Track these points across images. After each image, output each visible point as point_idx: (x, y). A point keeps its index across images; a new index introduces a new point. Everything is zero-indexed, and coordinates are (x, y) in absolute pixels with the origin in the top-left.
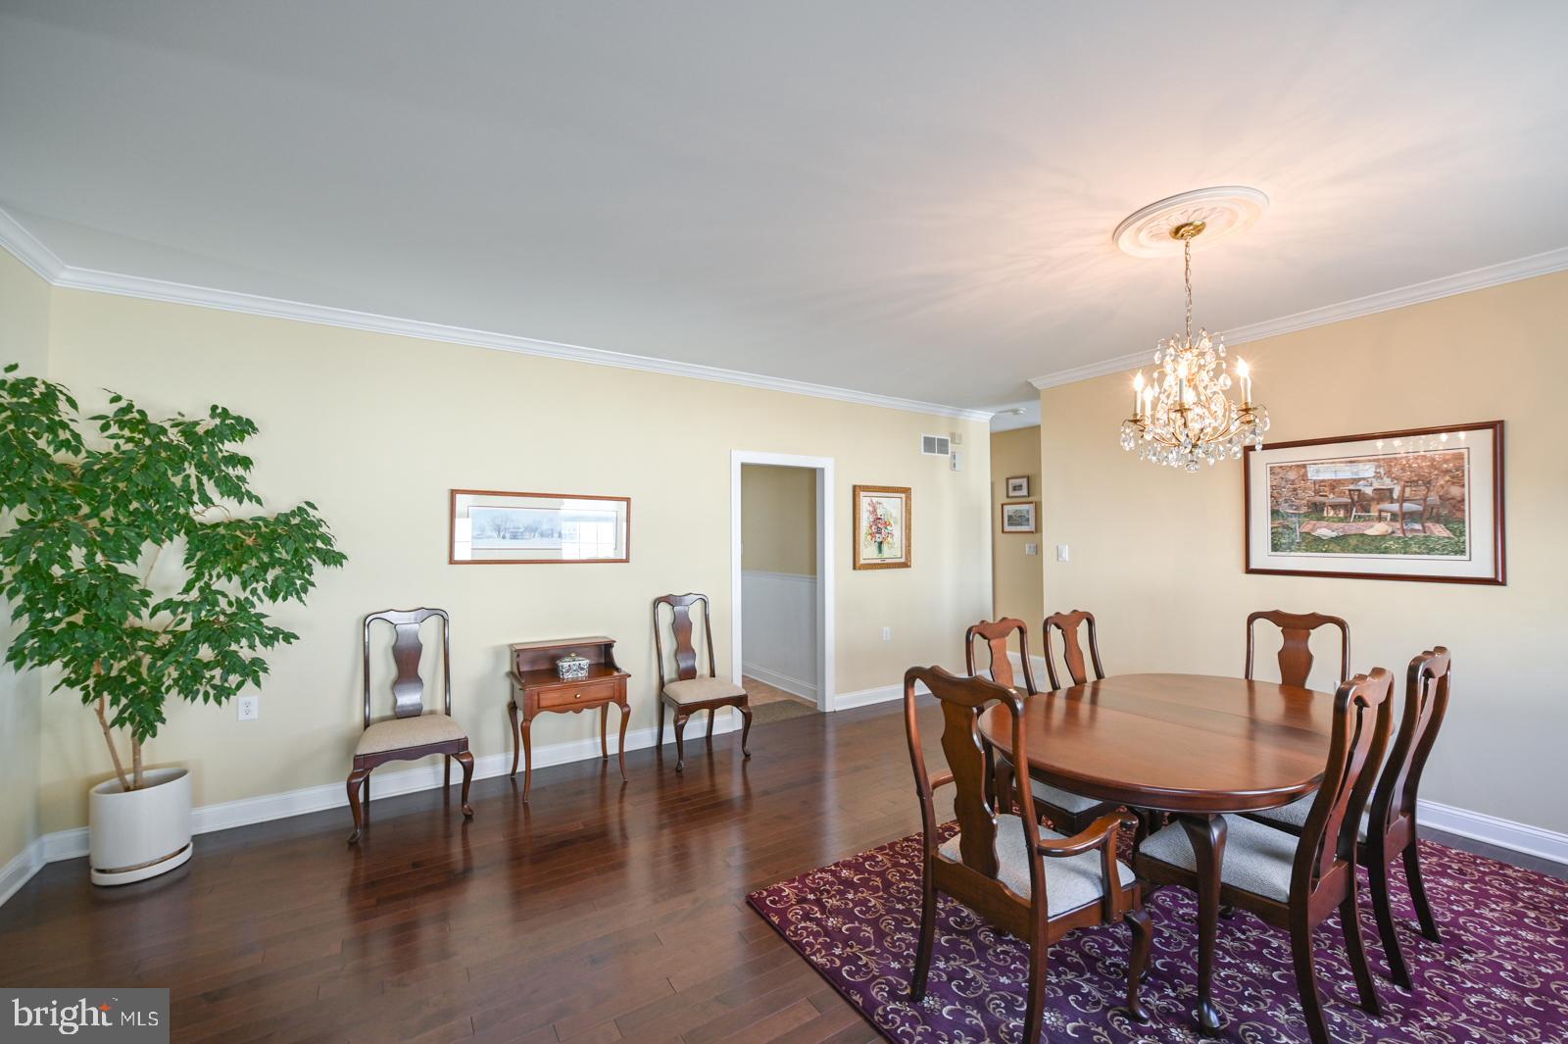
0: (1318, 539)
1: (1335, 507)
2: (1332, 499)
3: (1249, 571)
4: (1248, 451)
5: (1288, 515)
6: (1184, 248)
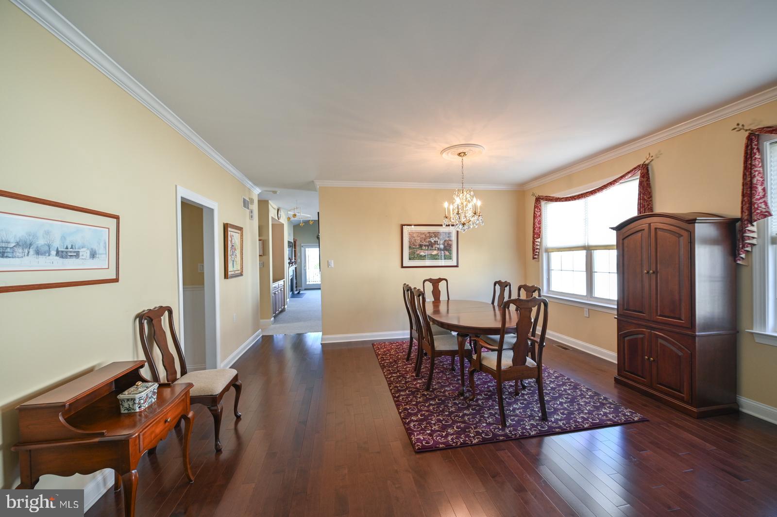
0: (421, 256)
1: (425, 246)
2: (425, 243)
3: (402, 267)
4: (402, 226)
5: (413, 248)
6: (461, 160)
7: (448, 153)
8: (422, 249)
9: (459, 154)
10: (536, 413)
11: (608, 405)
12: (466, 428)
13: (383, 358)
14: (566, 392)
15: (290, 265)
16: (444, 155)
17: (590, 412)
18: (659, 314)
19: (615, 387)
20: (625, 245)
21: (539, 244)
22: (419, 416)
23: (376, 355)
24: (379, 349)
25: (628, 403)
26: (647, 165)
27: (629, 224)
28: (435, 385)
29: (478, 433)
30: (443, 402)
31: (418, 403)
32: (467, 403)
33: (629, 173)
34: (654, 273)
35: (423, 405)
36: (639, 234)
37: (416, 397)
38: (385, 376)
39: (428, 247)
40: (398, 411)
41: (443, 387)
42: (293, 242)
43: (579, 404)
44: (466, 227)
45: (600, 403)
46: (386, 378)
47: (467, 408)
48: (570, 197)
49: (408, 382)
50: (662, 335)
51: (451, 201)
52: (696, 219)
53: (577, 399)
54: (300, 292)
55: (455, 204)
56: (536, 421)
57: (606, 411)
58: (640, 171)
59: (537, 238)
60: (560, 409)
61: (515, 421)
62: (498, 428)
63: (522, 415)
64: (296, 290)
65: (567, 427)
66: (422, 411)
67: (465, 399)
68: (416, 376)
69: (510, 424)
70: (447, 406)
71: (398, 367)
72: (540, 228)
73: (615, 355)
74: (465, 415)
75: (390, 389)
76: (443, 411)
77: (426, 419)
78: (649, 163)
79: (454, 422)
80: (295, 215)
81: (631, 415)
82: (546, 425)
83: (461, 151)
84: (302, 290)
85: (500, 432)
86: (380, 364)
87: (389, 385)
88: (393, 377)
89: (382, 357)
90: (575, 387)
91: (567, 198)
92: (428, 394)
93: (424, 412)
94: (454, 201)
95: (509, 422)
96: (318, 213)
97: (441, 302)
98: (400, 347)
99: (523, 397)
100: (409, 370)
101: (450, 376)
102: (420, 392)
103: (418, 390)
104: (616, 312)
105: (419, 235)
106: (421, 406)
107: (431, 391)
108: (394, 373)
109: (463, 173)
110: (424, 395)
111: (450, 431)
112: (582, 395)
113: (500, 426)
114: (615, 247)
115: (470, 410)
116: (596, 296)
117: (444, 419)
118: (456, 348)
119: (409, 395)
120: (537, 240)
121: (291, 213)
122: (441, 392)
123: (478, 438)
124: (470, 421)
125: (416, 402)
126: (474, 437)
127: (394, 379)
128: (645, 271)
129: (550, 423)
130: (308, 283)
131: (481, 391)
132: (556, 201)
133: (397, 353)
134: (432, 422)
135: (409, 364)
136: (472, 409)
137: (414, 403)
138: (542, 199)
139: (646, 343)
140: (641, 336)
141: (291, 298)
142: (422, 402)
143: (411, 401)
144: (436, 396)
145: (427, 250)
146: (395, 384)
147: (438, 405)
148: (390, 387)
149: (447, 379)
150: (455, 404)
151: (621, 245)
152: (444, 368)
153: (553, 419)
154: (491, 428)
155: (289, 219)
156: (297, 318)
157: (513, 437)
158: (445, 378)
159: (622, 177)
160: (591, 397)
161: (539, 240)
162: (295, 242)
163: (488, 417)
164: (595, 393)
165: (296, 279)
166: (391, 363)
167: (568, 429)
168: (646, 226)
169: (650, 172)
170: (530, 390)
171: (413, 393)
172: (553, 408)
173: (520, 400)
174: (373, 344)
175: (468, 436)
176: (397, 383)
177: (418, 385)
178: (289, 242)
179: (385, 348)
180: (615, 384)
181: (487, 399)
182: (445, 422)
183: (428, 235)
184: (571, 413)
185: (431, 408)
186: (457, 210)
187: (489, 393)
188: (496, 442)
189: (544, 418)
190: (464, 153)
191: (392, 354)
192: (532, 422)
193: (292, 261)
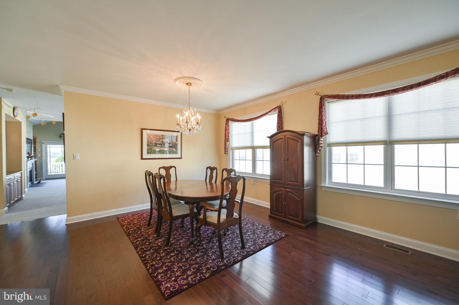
0: (156, 151)
1: (159, 144)
2: (159, 142)
3: (142, 159)
4: (142, 129)
5: (151, 146)
6: (188, 88)
7: (180, 82)
8: (157, 147)
9: (187, 84)
10: (238, 245)
11: (270, 231)
12: (200, 267)
13: (128, 227)
14: (249, 228)
15: (28, 159)
16: (177, 82)
17: (264, 238)
18: (289, 180)
19: (269, 220)
20: (274, 146)
21: (228, 145)
22: (164, 268)
23: (121, 226)
24: (123, 221)
25: (278, 228)
26: (281, 107)
27: (276, 135)
28: (172, 240)
29: (208, 269)
30: (180, 252)
31: (161, 258)
32: (196, 249)
33: (273, 109)
34: (287, 160)
35: (166, 258)
36: (280, 140)
37: (159, 253)
38: (131, 241)
39: (161, 145)
40: (146, 268)
41: (178, 240)
42: (32, 139)
43: (257, 234)
44: (191, 132)
45: (267, 230)
46: (133, 243)
47: (197, 252)
48: (245, 120)
49: (152, 242)
50: (290, 191)
51: (182, 114)
52: (305, 134)
53: (255, 231)
54: (40, 181)
55: (184, 117)
56: (239, 250)
57: (270, 234)
58: (278, 109)
59: (227, 142)
60: (249, 239)
61: (228, 253)
62: (219, 261)
63: (231, 248)
64: (36, 181)
65: (255, 249)
66: (165, 263)
67: (195, 246)
68: (157, 237)
69: (226, 256)
70: (183, 254)
71: (141, 232)
72: (228, 136)
73: (269, 204)
74: (197, 258)
75: (137, 252)
76: (181, 259)
77: (169, 268)
78: (281, 106)
79: (191, 265)
80: (35, 115)
81: (281, 234)
82: (245, 251)
83: (189, 82)
84: (43, 180)
85: (221, 264)
86: (126, 233)
87: (136, 248)
88: (138, 241)
89: (126, 227)
90: (253, 225)
91: (243, 120)
92: (168, 249)
93: (167, 264)
94: (183, 114)
95: (225, 255)
96: (63, 114)
97: (172, 182)
98: (141, 217)
99: (229, 236)
100: (151, 233)
101: (181, 232)
102: (162, 249)
103: (160, 247)
104: (269, 181)
105: (155, 137)
106: (164, 259)
107: (170, 246)
108: (139, 238)
109: (189, 97)
110: (165, 250)
111: (189, 273)
112: (257, 228)
113: (220, 259)
114: (269, 147)
115: (199, 253)
116: (256, 173)
117: (183, 265)
118: (188, 212)
119: (154, 253)
120: (227, 143)
121: (30, 113)
122: (177, 245)
123: (209, 272)
124: (201, 261)
125: (160, 257)
126: (206, 273)
127: (139, 243)
128: (283, 159)
129: (246, 249)
130: (49, 174)
131: (204, 238)
132: (237, 122)
133: (140, 222)
134: (175, 269)
135: (150, 229)
136: (201, 252)
137: (158, 258)
138: (230, 120)
139: (283, 196)
140: (281, 192)
141: (29, 187)
142: (165, 256)
143: (156, 257)
144: (175, 249)
145: (161, 147)
146: (141, 246)
147: (177, 255)
148: (137, 249)
149: (180, 234)
150: (189, 251)
151: (272, 146)
152: (176, 227)
153: (247, 246)
154: (215, 262)
155: (28, 117)
156: (37, 204)
157: (229, 264)
158: (178, 234)
159: (270, 111)
160: (262, 228)
161: (228, 143)
162: (35, 139)
163: (212, 255)
164: (263, 225)
165: (36, 170)
166: (135, 230)
167: (256, 250)
168: (283, 137)
169: (282, 110)
170: (231, 231)
171: (156, 251)
172: (246, 239)
173: (227, 239)
174: (118, 217)
175: (202, 273)
176: (142, 246)
177: (159, 244)
178: (28, 139)
179: (129, 219)
180: (269, 218)
181: (208, 243)
182: (184, 267)
183: (161, 137)
184: (255, 240)
185: (172, 259)
186: (186, 120)
187: (209, 239)
188: (220, 271)
189: (243, 247)
190: (191, 84)
191: (135, 223)
192: (237, 251)
193: (31, 155)
